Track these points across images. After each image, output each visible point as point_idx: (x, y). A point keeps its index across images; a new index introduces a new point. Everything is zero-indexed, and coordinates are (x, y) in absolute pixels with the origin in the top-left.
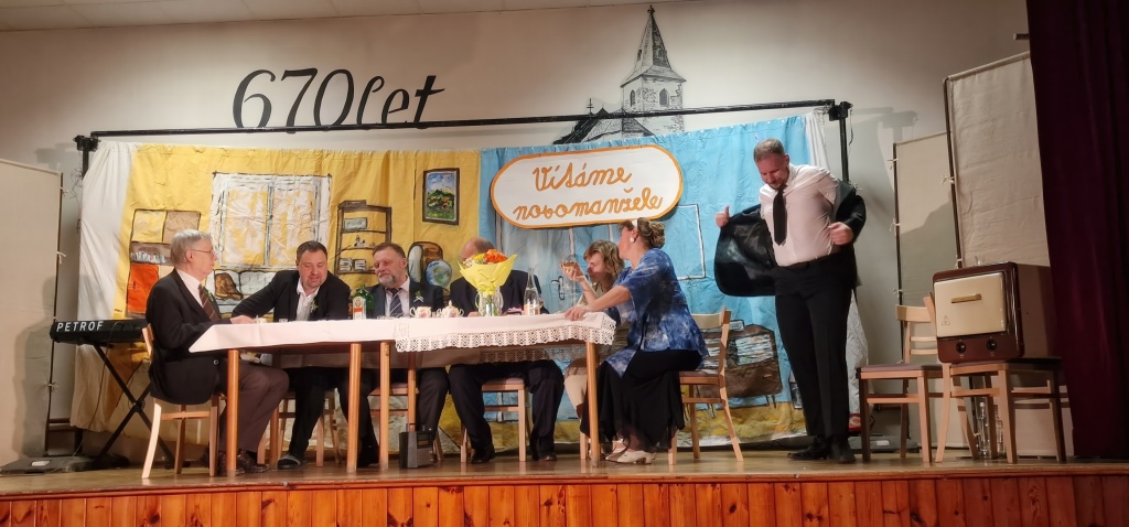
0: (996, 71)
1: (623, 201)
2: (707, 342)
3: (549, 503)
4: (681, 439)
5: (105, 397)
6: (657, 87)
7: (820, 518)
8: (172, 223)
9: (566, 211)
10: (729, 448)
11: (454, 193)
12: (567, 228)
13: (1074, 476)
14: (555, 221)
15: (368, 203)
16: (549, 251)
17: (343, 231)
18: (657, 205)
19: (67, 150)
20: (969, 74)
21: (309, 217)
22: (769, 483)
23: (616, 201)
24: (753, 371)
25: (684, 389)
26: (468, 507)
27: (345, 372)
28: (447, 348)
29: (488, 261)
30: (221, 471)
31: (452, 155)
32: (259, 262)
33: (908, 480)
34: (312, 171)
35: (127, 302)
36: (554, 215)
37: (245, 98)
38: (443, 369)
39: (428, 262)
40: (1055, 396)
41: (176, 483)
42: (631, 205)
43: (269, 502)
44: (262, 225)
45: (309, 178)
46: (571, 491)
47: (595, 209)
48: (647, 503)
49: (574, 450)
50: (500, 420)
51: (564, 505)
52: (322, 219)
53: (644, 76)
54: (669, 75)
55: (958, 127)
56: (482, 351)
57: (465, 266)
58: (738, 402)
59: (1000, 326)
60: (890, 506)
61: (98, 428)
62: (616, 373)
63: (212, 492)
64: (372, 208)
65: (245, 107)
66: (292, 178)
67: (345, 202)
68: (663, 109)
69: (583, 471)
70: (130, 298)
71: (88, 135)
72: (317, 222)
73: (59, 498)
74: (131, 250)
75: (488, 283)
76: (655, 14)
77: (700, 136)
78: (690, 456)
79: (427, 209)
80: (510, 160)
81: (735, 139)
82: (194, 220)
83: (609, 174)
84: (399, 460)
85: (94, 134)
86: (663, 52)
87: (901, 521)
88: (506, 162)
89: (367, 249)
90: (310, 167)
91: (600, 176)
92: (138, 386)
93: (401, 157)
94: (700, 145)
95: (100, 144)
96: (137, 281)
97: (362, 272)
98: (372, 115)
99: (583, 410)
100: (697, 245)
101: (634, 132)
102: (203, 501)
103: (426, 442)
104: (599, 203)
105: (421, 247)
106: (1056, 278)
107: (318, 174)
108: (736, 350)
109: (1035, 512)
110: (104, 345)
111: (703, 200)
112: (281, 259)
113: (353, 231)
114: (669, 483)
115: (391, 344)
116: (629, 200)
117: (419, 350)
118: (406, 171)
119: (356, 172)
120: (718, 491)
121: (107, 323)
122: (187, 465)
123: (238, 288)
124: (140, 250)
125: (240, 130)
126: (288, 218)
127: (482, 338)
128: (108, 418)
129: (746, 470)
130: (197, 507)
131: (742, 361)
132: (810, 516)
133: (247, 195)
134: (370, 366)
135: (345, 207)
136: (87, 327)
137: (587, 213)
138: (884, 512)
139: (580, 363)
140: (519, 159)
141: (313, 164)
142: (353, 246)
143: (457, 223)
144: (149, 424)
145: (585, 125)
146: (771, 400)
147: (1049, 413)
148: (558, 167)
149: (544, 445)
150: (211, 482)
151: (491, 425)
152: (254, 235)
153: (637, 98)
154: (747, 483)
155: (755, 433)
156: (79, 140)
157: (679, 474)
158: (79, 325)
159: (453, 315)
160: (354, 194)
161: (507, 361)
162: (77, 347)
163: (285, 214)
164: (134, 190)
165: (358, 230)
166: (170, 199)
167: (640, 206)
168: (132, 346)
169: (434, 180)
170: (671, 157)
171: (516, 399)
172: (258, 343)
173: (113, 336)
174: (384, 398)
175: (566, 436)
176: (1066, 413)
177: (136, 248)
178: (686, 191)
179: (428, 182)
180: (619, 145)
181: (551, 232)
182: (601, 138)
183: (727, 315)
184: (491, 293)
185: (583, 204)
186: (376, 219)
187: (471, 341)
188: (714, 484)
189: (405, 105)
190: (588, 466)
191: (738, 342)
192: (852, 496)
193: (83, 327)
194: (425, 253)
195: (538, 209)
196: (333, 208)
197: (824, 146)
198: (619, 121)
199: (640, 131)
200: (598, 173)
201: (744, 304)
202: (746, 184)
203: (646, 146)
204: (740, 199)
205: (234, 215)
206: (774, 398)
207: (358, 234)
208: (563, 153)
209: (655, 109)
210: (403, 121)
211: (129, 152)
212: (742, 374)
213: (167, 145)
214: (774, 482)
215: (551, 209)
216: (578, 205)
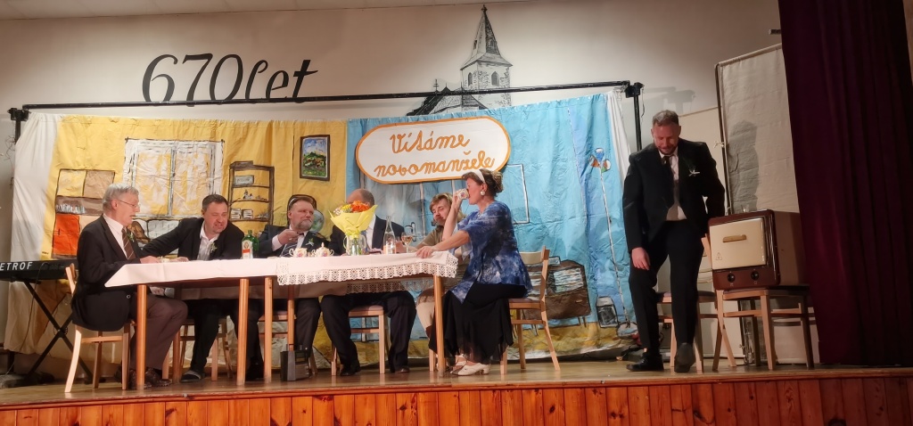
0: (756, 58)
1: (463, 161)
3: (403, 408)
4: (510, 354)
5: (34, 324)
6: (490, 70)
7: (621, 416)
8: (92, 181)
9: (417, 170)
10: (549, 360)
11: (326, 155)
12: (418, 183)
13: (821, 379)
14: (408, 177)
15: (254, 164)
16: (404, 203)
18: (490, 164)
19: (3, 120)
20: (735, 61)
21: (205, 175)
22: (581, 388)
23: (457, 161)
24: (567, 298)
25: (513, 312)
26: (337, 412)
27: (235, 302)
28: (320, 281)
29: (354, 210)
30: (131, 385)
31: (324, 124)
32: (164, 212)
33: (691, 384)
34: (208, 137)
35: (53, 246)
36: (407, 173)
37: (153, 76)
38: (317, 299)
40: (805, 316)
41: (94, 396)
42: (470, 165)
43: (172, 411)
44: (166, 182)
45: (205, 143)
46: (421, 397)
47: (441, 168)
48: (484, 407)
49: (425, 363)
50: (364, 340)
51: (416, 409)
52: (216, 176)
53: (479, 62)
54: (499, 60)
55: (727, 103)
56: (349, 284)
57: (334, 214)
58: (555, 323)
59: (761, 260)
60: (677, 405)
61: (28, 351)
62: (457, 300)
63: (124, 404)
64: (258, 167)
65: (152, 84)
66: (192, 143)
67: (235, 162)
68: (494, 87)
69: (432, 381)
70: (55, 242)
71: (20, 107)
72: (212, 179)
74: (56, 203)
75: (353, 228)
76: (488, 13)
77: (524, 110)
78: (517, 367)
79: (303, 168)
80: (372, 128)
81: (552, 112)
82: (109, 178)
83: (451, 140)
84: (281, 374)
85: (25, 107)
86: (494, 42)
87: (686, 418)
88: (368, 130)
89: (254, 200)
90: (207, 133)
91: (445, 141)
92: (61, 315)
93: (282, 126)
94: (524, 117)
95: (30, 116)
96: (62, 228)
97: (250, 220)
98: (258, 91)
99: (432, 331)
100: (522, 197)
101: (472, 106)
102: (116, 411)
103: (303, 359)
104: (444, 163)
106: (804, 221)
107: (213, 140)
108: (554, 280)
109: (790, 409)
110: (33, 282)
111: (526, 160)
112: (182, 210)
113: (241, 186)
114: (501, 390)
115: (274, 279)
116: (467, 161)
117: (297, 283)
118: (286, 136)
119: (244, 138)
120: (541, 395)
121: (37, 263)
122: (103, 380)
123: (146, 234)
124: (64, 202)
125: (148, 103)
126: (189, 176)
127: (349, 273)
128: (36, 341)
129: (562, 377)
130: (111, 416)
131: (559, 289)
132: (614, 415)
133: (154, 157)
135: (235, 167)
136: (18, 267)
137: (434, 171)
138: (672, 410)
139: (428, 293)
140: (379, 127)
141: (209, 132)
142: (242, 198)
143: (328, 179)
144: (71, 347)
145: (432, 100)
146: (582, 321)
147: (800, 329)
148: (410, 134)
149: (400, 360)
150: (124, 395)
151: (356, 344)
152: (159, 190)
153: (473, 79)
154: (563, 388)
155: (569, 348)
156: (13, 112)
157: (509, 382)
158: (11, 266)
159: (325, 255)
160: (243, 156)
161: (369, 291)
162: (10, 283)
163: (186, 172)
164: (59, 152)
165: (247, 186)
166: (89, 160)
167: (476, 165)
168: (57, 282)
169: (309, 144)
170: (502, 127)
171: (377, 323)
172: (162, 279)
173: (41, 275)
174: (268, 324)
175: (418, 352)
176: (814, 329)
177: (61, 201)
178: (513, 154)
179: (304, 146)
180: (460, 117)
181: (405, 186)
182: (445, 111)
183: (547, 252)
184: (356, 236)
185: (430, 164)
186: (261, 176)
187: (340, 276)
188: (537, 390)
189: (285, 83)
190: (435, 377)
192: (647, 397)
193: (15, 267)
195: (394, 168)
196: (225, 167)
197: (622, 118)
198: (459, 97)
199: (476, 106)
200: (443, 139)
201: (560, 244)
202: (561, 148)
203: (481, 117)
204: (555, 159)
205: (143, 174)
206: (584, 319)
207: (248, 189)
208: (415, 123)
209: (488, 87)
210: (283, 97)
211: (55, 122)
212: (559, 301)
213: (87, 116)
214: (584, 388)
215: (405, 168)
216: (427, 164)
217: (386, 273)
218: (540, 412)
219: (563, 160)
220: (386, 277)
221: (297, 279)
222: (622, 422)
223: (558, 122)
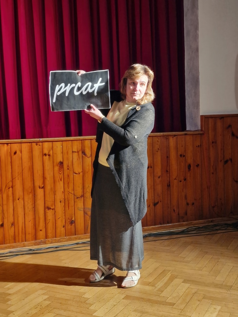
7: (49, 155)
22: (30, 143)
33: (81, 140)
60: (75, 150)
87: (79, 155)
120: (9, 147)
132: (45, 155)
138: (73, 152)
154: (21, 143)
188: (7, 144)
192: (61, 146)
214: (32, 142)
218: (9, 154)
222: (49, 158)
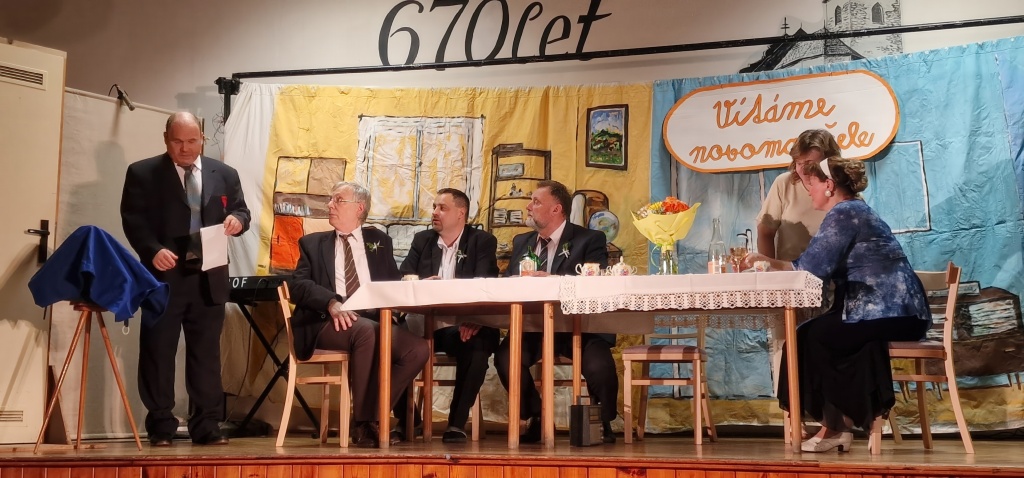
2: (932, 306)
8: (317, 172)
9: (753, 152)
10: (957, 437)
11: (623, 133)
12: (757, 171)
14: (740, 163)
15: (525, 147)
16: (735, 200)
17: (497, 179)
18: (866, 142)
19: (209, 94)
21: (460, 163)
24: (992, 344)
25: (895, 363)
28: (619, 310)
29: (667, 210)
31: (620, 90)
32: (408, 214)
34: (464, 112)
35: (271, 258)
36: (739, 156)
37: (392, 31)
39: (592, 212)
43: (431, 476)
44: (411, 174)
45: (460, 120)
50: (677, 395)
52: (474, 166)
57: (639, 217)
58: (970, 381)
61: (242, 394)
64: (530, 152)
65: (391, 41)
66: (441, 120)
67: (499, 146)
68: (876, 26)
69: (787, 457)
70: (274, 253)
71: (229, 77)
72: (469, 169)
73: (213, 465)
74: (275, 201)
75: (666, 236)
77: (924, 59)
79: (591, 153)
80: (688, 92)
81: (969, 63)
82: (339, 169)
83: (807, 106)
85: (235, 76)
88: (683, 95)
89: (523, 198)
90: (462, 107)
91: (796, 108)
93: (562, 93)
94: (924, 69)
95: (242, 87)
96: (281, 235)
97: (520, 225)
98: (529, 47)
100: (920, 191)
101: (840, 55)
105: (585, 196)
107: (471, 116)
108: (969, 318)
110: (248, 303)
111: (927, 135)
113: (508, 178)
115: (556, 305)
117: (587, 312)
118: (567, 109)
119: (511, 112)
121: (252, 280)
124: (284, 201)
125: (386, 68)
126: (439, 165)
127: (659, 299)
128: (252, 382)
129: (977, 462)
131: (977, 331)
133: (393, 141)
134: (532, 330)
135: (499, 151)
137: (779, 153)
140: (695, 91)
141: (465, 105)
142: (508, 195)
143: (625, 168)
145: (778, 49)
146: (1014, 380)
148: (744, 99)
153: (843, 15)
155: (992, 419)
156: (220, 82)
159: (625, 273)
160: (509, 137)
163: (435, 160)
164: (277, 135)
165: (514, 178)
166: (314, 145)
167: (846, 143)
169: (599, 119)
170: (886, 85)
172: (411, 302)
173: (258, 295)
174: (548, 367)
177: (280, 199)
178: (904, 124)
179: (592, 121)
180: (822, 72)
181: (736, 177)
182: (799, 65)
183: (954, 272)
184: (669, 248)
185: (774, 143)
186: (534, 165)
187: (646, 304)
189: (566, 34)
191: (973, 309)
194: (588, 202)
195: (719, 149)
196: (486, 152)
198: (821, 43)
199: (847, 54)
200: (793, 105)
201: (979, 262)
202: (984, 115)
203: (854, 71)
204: (974, 133)
205: (381, 163)
206: (1017, 377)
207: (514, 181)
208: (751, 83)
209: (866, 27)
210: (562, 52)
211: (271, 95)
212: (977, 348)
213: (311, 86)
215: (735, 150)
216: (768, 143)
217: (712, 302)
219: (987, 134)
220: (712, 307)
221: (587, 307)
223: (979, 75)
